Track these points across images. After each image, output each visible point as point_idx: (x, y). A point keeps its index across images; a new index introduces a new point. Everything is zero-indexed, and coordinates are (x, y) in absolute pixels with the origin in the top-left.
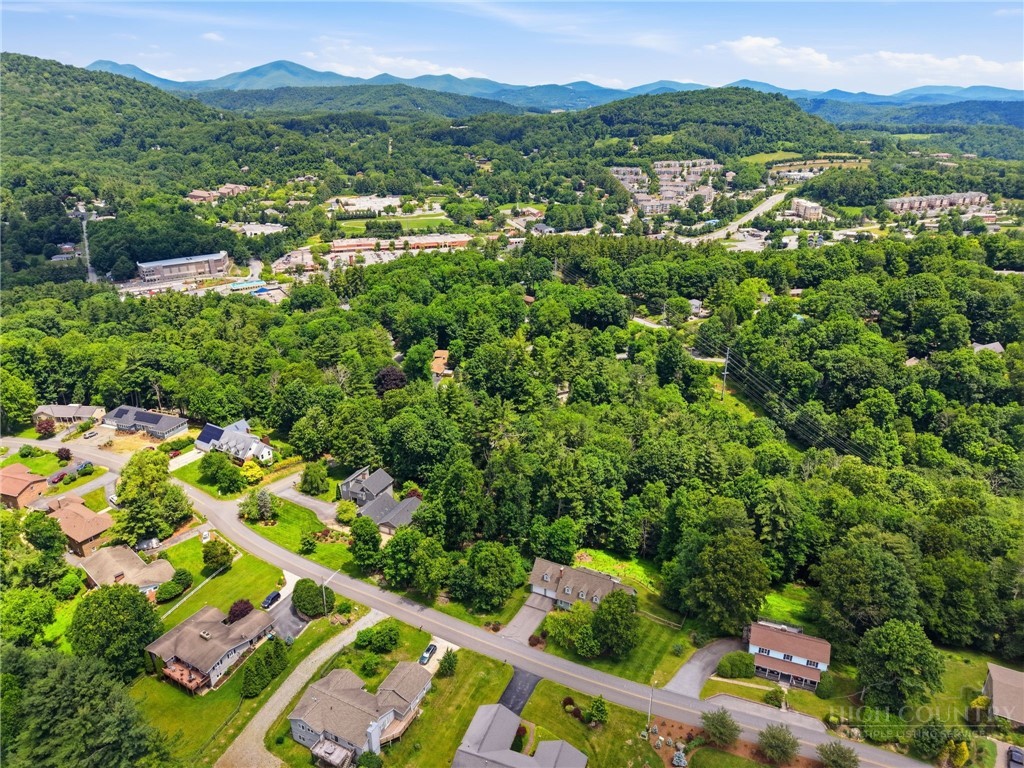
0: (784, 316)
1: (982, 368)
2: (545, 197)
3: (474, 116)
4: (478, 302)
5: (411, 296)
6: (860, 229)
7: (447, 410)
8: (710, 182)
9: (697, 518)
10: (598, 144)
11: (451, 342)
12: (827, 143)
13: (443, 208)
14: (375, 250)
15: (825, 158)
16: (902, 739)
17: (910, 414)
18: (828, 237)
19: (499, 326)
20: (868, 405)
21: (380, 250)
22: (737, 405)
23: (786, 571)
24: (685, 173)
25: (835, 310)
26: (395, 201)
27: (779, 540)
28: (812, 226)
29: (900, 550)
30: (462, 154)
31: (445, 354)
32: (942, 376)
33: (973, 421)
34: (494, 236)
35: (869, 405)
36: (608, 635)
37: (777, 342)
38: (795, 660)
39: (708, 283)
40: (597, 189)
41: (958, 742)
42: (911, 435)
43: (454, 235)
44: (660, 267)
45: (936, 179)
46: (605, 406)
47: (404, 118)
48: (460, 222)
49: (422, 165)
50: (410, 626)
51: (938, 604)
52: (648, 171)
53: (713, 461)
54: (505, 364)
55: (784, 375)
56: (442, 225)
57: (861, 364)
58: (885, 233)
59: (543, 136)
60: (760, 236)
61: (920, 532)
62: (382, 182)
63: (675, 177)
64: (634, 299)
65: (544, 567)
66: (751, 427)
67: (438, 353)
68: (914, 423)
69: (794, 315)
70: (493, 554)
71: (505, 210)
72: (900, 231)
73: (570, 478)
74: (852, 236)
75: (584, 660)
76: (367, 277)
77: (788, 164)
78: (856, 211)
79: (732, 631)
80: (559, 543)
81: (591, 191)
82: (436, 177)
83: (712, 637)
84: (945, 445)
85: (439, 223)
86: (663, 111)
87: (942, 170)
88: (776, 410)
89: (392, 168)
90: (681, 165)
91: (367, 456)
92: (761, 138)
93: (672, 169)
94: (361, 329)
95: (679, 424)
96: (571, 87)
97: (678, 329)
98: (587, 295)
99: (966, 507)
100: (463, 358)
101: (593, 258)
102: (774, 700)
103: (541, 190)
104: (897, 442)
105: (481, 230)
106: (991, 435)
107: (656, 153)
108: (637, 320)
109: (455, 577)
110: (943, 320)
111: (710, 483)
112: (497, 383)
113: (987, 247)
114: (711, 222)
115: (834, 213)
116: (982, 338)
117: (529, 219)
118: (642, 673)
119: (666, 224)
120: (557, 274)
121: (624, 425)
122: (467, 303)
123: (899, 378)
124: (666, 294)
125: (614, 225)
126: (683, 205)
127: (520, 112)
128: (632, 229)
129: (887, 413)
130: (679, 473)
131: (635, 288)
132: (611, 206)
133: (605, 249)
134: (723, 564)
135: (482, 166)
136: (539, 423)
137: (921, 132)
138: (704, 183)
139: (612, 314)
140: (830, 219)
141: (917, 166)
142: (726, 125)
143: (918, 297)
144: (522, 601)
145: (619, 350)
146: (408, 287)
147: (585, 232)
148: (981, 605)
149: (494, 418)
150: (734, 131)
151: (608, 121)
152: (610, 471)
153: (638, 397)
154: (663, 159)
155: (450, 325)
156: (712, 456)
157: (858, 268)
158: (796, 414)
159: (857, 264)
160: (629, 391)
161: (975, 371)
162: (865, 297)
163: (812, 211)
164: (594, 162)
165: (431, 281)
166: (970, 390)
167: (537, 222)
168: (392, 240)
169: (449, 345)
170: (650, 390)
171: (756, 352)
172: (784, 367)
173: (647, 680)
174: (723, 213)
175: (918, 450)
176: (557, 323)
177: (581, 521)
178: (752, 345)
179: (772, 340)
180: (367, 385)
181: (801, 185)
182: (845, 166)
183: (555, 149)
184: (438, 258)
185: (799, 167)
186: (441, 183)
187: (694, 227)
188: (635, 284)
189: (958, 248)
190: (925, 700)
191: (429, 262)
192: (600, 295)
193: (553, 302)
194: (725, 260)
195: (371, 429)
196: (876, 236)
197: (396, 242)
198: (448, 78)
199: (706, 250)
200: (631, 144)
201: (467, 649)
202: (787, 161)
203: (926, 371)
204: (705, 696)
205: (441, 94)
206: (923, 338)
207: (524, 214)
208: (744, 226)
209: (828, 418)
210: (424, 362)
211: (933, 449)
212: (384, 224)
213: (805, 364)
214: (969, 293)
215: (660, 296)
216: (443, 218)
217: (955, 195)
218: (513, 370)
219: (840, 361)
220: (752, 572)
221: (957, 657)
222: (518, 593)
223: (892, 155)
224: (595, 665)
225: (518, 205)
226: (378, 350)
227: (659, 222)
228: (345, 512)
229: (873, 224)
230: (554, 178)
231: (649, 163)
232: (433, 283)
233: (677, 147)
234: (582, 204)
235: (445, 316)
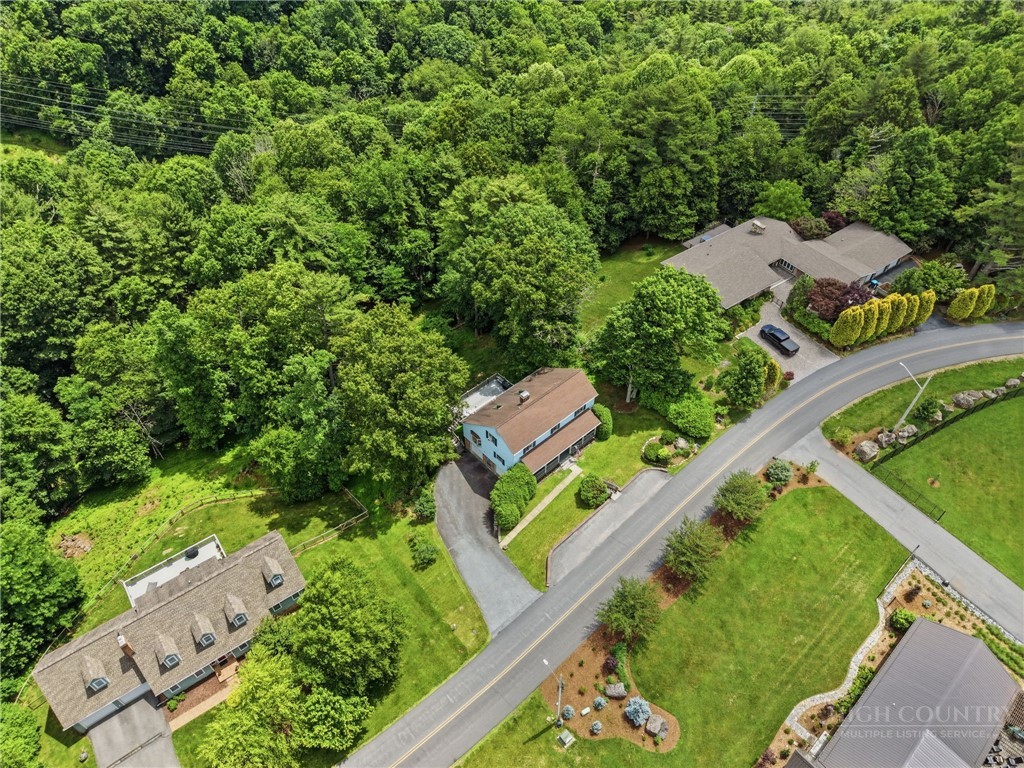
17: (232, 58)
38: (564, 423)
55: (44, 71)
118: (439, 645)
158: (105, 122)
172: (34, 58)
173: (461, 649)
209: (149, 106)
213: (61, 40)
219: (107, 14)
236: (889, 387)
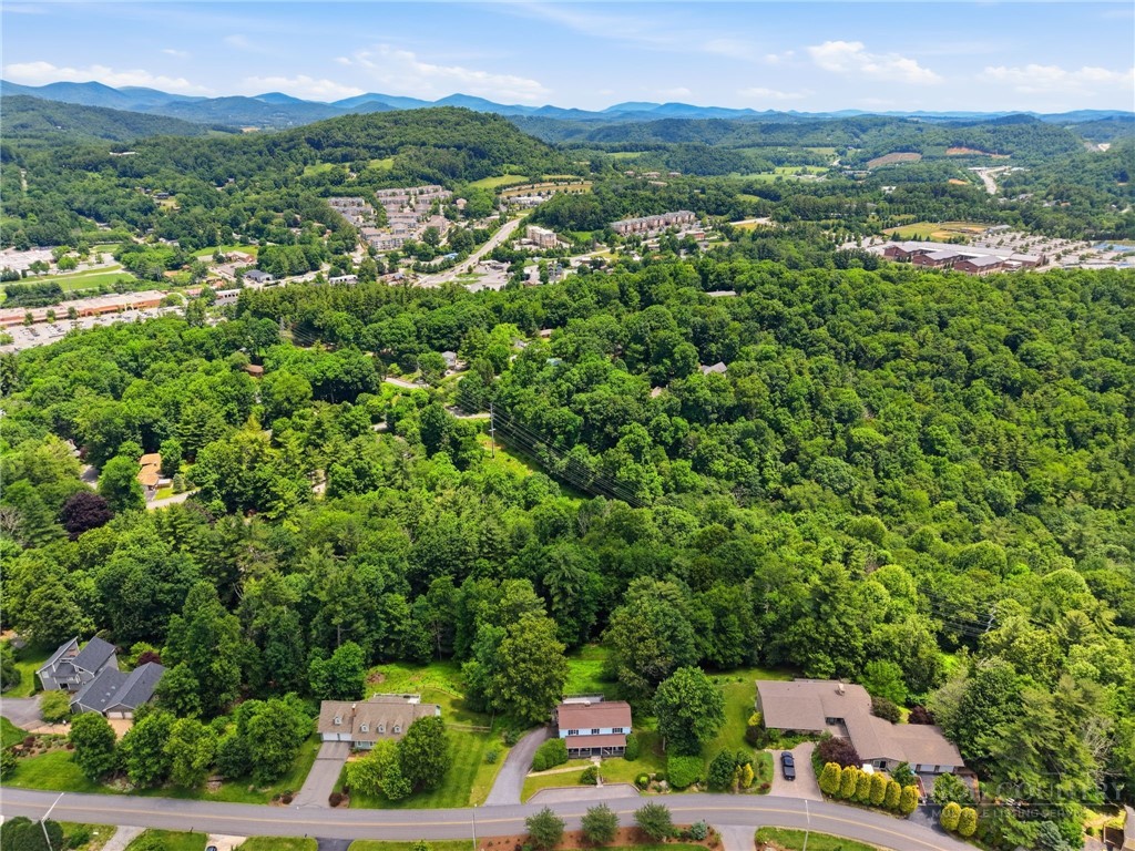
0: (539, 362)
1: (712, 390)
2: (254, 237)
3: (141, 139)
4: (191, 387)
5: (93, 386)
6: (593, 254)
7: (174, 542)
8: (441, 211)
9: (490, 608)
10: (309, 172)
11: (162, 444)
12: (549, 166)
13: (117, 258)
14: (26, 325)
15: (550, 181)
16: (703, 777)
17: (663, 443)
18: (566, 265)
19: (225, 413)
20: (626, 441)
21: (32, 323)
22: (509, 460)
23: (581, 634)
24: (412, 202)
25: (584, 351)
26: (45, 255)
27: (570, 606)
28: (550, 255)
29: (673, 596)
30: (133, 188)
31: (155, 459)
32: (682, 402)
33: (714, 442)
34: (196, 290)
35: (628, 442)
36: (419, 769)
37: (536, 390)
38: (603, 731)
39: (458, 333)
40: (316, 225)
41: (743, 765)
42: (665, 464)
43: (138, 294)
44: (405, 320)
45: (651, 200)
46: (371, 494)
47: (39, 142)
48: (146, 276)
49: (77, 205)
50: (175, 833)
51: (711, 634)
52: (371, 200)
53: (495, 537)
54: (240, 463)
55: (548, 424)
56: (120, 281)
57: (614, 403)
58: (616, 257)
59: (238, 163)
60: (501, 268)
61: (687, 569)
62: (20, 231)
63: (402, 207)
64: (382, 357)
65: (332, 710)
66: (525, 485)
67: (146, 458)
68: (667, 451)
69: (548, 360)
70: (268, 717)
71: (205, 256)
72: (627, 254)
73: (345, 599)
74: (587, 262)
75: (397, 804)
76: (21, 367)
77: (517, 188)
78: (586, 236)
79: (541, 719)
80: (344, 674)
81: (310, 227)
82: (99, 218)
83: (522, 730)
84: (694, 469)
85: (116, 280)
86: (376, 132)
87: (655, 189)
88: (547, 460)
89: (32, 211)
90: (407, 193)
91: (70, 623)
92: (486, 162)
93: (397, 198)
94: (26, 443)
95: (455, 503)
96: (262, 100)
97: (436, 388)
98: (328, 361)
99: (718, 534)
100: (182, 462)
101: (326, 313)
102: (589, 779)
103: (248, 229)
104: (656, 473)
105: (176, 284)
106: (729, 451)
107: (376, 181)
108: (390, 381)
109: (226, 754)
110: (676, 349)
111: (496, 560)
112: (234, 487)
113: (701, 271)
114: (450, 256)
115: (568, 239)
116: (708, 360)
117: (237, 265)
118: (461, 794)
119: (402, 260)
120: (286, 335)
121: (396, 514)
122: (175, 392)
123: (648, 411)
124: (417, 349)
125: (343, 266)
126: (417, 238)
127: (202, 131)
128: (365, 269)
129: (643, 447)
130: (463, 558)
131: (382, 345)
132: (335, 244)
133: (339, 301)
134: (522, 655)
135: (163, 202)
136: (297, 529)
137: (632, 151)
138: (435, 212)
139: (361, 380)
140: (565, 245)
141: (634, 187)
142: (448, 148)
143: (652, 329)
144: (314, 755)
145: (376, 420)
146: (86, 375)
147: (310, 276)
148: (744, 626)
149: (240, 539)
150: (457, 155)
151: (316, 144)
152: (389, 576)
153: (407, 476)
154: (386, 187)
155: (156, 421)
156: (494, 532)
157: (598, 303)
158: (565, 461)
159: (596, 299)
160: (396, 472)
161: (707, 394)
162: (608, 334)
163: (548, 239)
164: (307, 193)
165: (118, 363)
166: (705, 411)
167: (249, 268)
168: (50, 308)
169: (159, 447)
170: (419, 464)
171: (518, 403)
172: (547, 416)
173: (466, 802)
174: (461, 245)
175: (673, 478)
176: (297, 399)
177: (366, 640)
178: (514, 398)
179: (531, 389)
180: (53, 527)
181: (531, 211)
182: (570, 189)
183: (256, 178)
184: (124, 332)
185: (528, 191)
186: (109, 226)
187: (432, 263)
188: (381, 341)
189: (677, 274)
190: (713, 734)
191: (110, 339)
192: (343, 361)
193: (287, 375)
194: (472, 306)
195: (69, 587)
196: (609, 261)
197: (57, 310)
198: (95, 86)
199: (450, 293)
200: (348, 170)
201: (255, 837)
202: (515, 185)
203: (669, 400)
204: (526, 797)
205: (88, 108)
206: (661, 368)
207: (230, 259)
208: (484, 258)
209: (593, 459)
210: (129, 478)
211: (685, 475)
212: (34, 288)
213: (565, 410)
214: (692, 320)
215: (411, 352)
216: (120, 271)
217: (669, 215)
218: (252, 468)
219: (595, 403)
220: (551, 653)
221: (733, 678)
222: (308, 747)
223: (610, 176)
224: (409, 804)
225: (220, 248)
226: (59, 470)
227: (394, 259)
228: (53, 707)
229: (604, 248)
230: (262, 213)
231: (372, 192)
232: (122, 365)
233: (400, 173)
234: (301, 243)
235: (148, 411)
236: (839, 837)
